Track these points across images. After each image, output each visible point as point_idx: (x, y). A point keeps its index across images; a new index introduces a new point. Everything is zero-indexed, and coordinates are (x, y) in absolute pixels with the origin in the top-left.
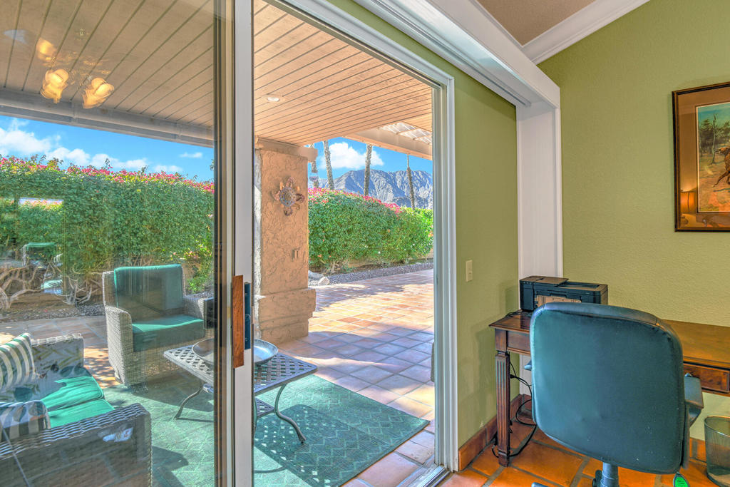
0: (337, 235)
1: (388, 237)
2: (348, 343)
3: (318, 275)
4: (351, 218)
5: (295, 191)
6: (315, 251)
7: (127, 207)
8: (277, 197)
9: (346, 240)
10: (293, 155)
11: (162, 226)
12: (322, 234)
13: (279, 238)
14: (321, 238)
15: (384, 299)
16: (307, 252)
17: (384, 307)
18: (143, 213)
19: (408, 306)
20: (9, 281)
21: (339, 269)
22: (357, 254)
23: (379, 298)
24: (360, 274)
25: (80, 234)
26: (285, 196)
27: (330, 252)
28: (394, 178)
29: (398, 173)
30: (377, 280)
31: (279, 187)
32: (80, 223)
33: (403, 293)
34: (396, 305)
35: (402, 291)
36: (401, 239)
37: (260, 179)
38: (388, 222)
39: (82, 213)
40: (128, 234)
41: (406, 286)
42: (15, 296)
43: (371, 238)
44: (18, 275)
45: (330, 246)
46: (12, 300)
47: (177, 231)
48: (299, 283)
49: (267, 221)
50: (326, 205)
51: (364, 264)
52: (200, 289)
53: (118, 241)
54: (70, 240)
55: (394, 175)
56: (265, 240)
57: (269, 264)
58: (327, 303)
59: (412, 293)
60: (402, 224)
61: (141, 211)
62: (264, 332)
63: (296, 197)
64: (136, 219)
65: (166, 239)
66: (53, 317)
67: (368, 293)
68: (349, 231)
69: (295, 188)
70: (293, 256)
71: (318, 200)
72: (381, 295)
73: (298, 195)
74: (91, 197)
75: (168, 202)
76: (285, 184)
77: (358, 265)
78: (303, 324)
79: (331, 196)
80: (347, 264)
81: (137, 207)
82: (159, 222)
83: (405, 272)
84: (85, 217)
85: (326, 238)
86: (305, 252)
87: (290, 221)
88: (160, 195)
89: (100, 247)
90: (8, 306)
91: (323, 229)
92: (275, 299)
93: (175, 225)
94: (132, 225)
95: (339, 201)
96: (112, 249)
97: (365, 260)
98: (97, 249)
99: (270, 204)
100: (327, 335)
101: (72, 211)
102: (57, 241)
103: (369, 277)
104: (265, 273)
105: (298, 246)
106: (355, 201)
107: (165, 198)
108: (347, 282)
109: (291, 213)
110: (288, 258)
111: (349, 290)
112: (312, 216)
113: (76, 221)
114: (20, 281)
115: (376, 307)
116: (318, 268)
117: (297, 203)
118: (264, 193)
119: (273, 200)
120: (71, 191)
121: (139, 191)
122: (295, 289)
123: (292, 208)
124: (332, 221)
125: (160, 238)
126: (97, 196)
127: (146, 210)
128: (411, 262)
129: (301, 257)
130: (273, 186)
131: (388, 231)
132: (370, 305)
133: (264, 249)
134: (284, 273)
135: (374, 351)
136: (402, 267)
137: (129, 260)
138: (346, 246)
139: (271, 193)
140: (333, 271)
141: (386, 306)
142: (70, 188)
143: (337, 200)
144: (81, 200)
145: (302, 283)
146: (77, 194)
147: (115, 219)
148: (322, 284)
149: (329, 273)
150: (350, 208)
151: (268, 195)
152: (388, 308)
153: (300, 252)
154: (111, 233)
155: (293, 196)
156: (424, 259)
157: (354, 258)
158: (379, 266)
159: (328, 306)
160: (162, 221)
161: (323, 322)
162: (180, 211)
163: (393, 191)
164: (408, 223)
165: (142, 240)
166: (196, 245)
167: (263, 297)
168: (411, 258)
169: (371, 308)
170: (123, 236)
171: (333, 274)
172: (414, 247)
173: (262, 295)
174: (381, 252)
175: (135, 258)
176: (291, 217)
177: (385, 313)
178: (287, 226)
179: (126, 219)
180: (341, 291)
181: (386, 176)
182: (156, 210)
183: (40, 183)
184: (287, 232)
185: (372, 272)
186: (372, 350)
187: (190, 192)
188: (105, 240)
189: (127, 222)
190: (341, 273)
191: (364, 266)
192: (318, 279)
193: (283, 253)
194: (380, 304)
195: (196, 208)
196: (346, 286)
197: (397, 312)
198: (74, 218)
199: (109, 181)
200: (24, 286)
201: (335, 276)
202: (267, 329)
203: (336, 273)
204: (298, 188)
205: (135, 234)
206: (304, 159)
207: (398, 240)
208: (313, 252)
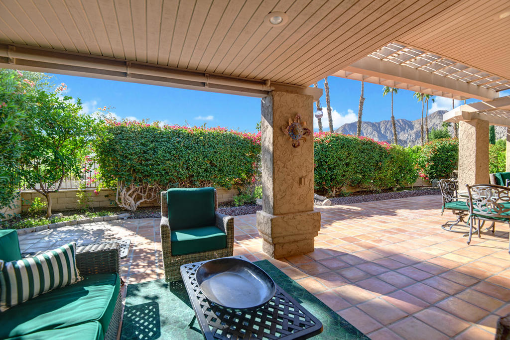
0: (337, 167)
1: (380, 168)
2: (351, 265)
3: (322, 197)
4: (348, 154)
5: (302, 126)
6: (320, 179)
7: (195, 149)
8: (286, 131)
9: (344, 171)
10: (300, 94)
11: (217, 161)
12: (325, 166)
13: (288, 167)
14: (325, 169)
15: (381, 222)
16: (313, 180)
17: (382, 230)
18: (205, 153)
19: (407, 231)
20: (135, 194)
21: (338, 193)
22: (353, 182)
23: (375, 220)
24: (356, 198)
25: (169, 167)
26: (293, 131)
27: (332, 180)
28: (379, 127)
29: (382, 123)
30: (371, 204)
31: (288, 123)
32: (169, 159)
33: (397, 217)
34: (393, 229)
35: (395, 215)
36: (391, 170)
37: (272, 117)
38: (380, 157)
39: (170, 153)
40: (196, 166)
41: (398, 211)
42: (138, 203)
43: (364, 169)
44: (139, 191)
45: (331, 176)
46: (137, 206)
47: (226, 165)
48: (306, 206)
49: (278, 153)
50: (329, 144)
51: (358, 190)
52: (241, 203)
53: (191, 171)
54: (164, 170)
55: (379, 124)
56: (276, 168)
57: (280, 190)
58: (330, 222)
59: (406, 217)
60: (392, 158)
61: (204, 152)
62: (277, 245)
63: (303, 132)
64: (201, 157)
65: (220, 170)
66: (155, 217)
67: (365, 215)
68: (347, 164)
69: (302, 124)
70: (300, 183)
71: (323, 141)
72: (376, 217)
73: (305, 129)
74: (174, 143)
75: (219, 145)
76: (293, 121)
77: (353, 191)
78: (309, 241)
79: (332, 137)
80: (345, 189)
81: (201, 149)
82: (215, 158)
83: (396, 198)
84: (172, 156)
85: (329, 170)
86: (311, 180)
87: (298, 152)
88: (215, 140)
89: (181, 174)
90: (135, 209)
91: (327, 162)
92: (285, 219)
93: (224, 160)
94: (198, 161)
95: (339, 141)
96: (188, 175)
97: (359, 187)
98: (179, 176)
99: (280, 138)
100: (331, 253)
101: (164, 152)
102: (157, 170)
103: (364, 201)
104: (277, 197)
105: (304, 174)
106: (352, 140)
107: (218, 143)
108: (345, 204)
109: (299, 145)
110: (296, 185)
111: (347, 211)
112: (317, 153)
113: (166, 158)
114: (141, 194)
115: (374, 228)
116: (322, 191)
117: (304, 136)
118: (276, 128)
119: (284, 134)
120: (163, 140)
121: (202, 138)
122: (303, 212)
123: (300, 141)
124: (333, 157)
125: (216, 169)
126: (178, 142)
127: (206, 151)
128: (398, 190)
129: (307, 183)
130: (283, 123)
131: (380, 164)
132: (368, 226)
133: (276, 176)
134: (293, 197)
135: (378, 279)
136: (392, 194)
137: (198, 183)
138: (344, 176)
139: (281, 129)
140: (334, 195)
141: (384, 228)
142: (163, 138)
143: (337, 140)
144: (169, 145)
145: (309, 206)
146: (167, 141)
147: (189, 157)
148: (326, 204)
149: (331, 196)
150: (348, 146)
151: (279, 131)
152: (385, 231)
153: (306, 179)
154: (186, 166)
155: (300, 131)
156: (411, 188)
157: (351, 185)
158: (371, 192)
159: (330, 225)
160: (216, 158)
161: (327, 239)
162: (227, 151)
163: (378, 136)
164: (397, 157)
165: (205, 171)
166: (240, 174)
167: (275, 217)
168: (398, 186)
169: (369, 229)
170: (194, 167)
171: (333, 197)
172: (402, 177)
173: (274, 215)
174: (374, 181)
175: (202, 182)
176: (298, 149)
177: (383, 236)
178: (295, 157)
179: (194, 157)
180: (341, 210)
181: (373, 125)
182: (212, 150)
183: (146, 135)
184: (295, 162)
185: (366, 197)
186: (376, 276)
187: (233, 138)
188: (183, 170)
189: (195, 159)
190: (340, 197)
191: (358, 192)
192: (323, 201)
193: (291, 180)
194: (377, 226)
195: (237, 149)
196: (345, 207)
197: (395, 236)
198: (165, 157)
199: (185, 133)
200: (143, 198)
201: (336, 199)
202: (279, 244)
203: (336, 196)
204: (305, 123)
205: (201, 166)
206: (310, 98)
207: (388, 171)
208: (319, 180)
